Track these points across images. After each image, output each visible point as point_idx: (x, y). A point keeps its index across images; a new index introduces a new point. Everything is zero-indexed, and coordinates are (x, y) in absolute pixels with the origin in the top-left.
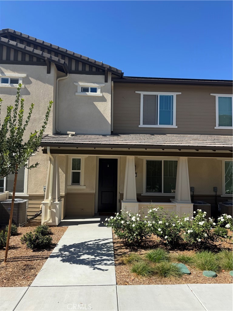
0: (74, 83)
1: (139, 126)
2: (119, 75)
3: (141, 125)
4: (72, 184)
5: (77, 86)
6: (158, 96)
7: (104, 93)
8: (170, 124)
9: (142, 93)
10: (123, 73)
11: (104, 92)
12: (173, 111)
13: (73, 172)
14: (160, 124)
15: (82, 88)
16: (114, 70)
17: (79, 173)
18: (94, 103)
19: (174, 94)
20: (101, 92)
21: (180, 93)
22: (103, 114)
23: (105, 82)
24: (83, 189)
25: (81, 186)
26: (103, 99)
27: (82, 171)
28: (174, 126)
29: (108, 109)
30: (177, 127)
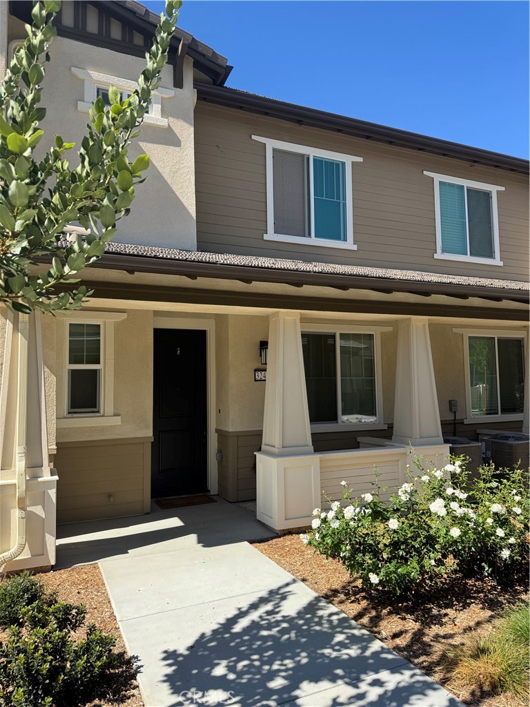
0: (73, 69)
1: (266, 237)
2: (218, 69)
3: (271, 236)
4: (69, 413)
5: (83, 81)
6: (308, 159)
7: (171, 119)
8: (339, 239)
9: (271, 144)
10: (230, 69)
11: (174, 117)
12: (345, 205)
13: (73, 371)
14: (316, 236)
15: (98, 91)
16: (205, 52)
17: (95, 372)
18: (141, 144)
19: (348, 160)
20: (164, 113)
21: (360, 160)
22: (169, 183)
23: (175, 86)
24: (111, 426)
25: (103, 416)
26: (168, 138)
27: (106, 368)
28: (349, 245)
29: (186, 170)
30: (355, 247)
